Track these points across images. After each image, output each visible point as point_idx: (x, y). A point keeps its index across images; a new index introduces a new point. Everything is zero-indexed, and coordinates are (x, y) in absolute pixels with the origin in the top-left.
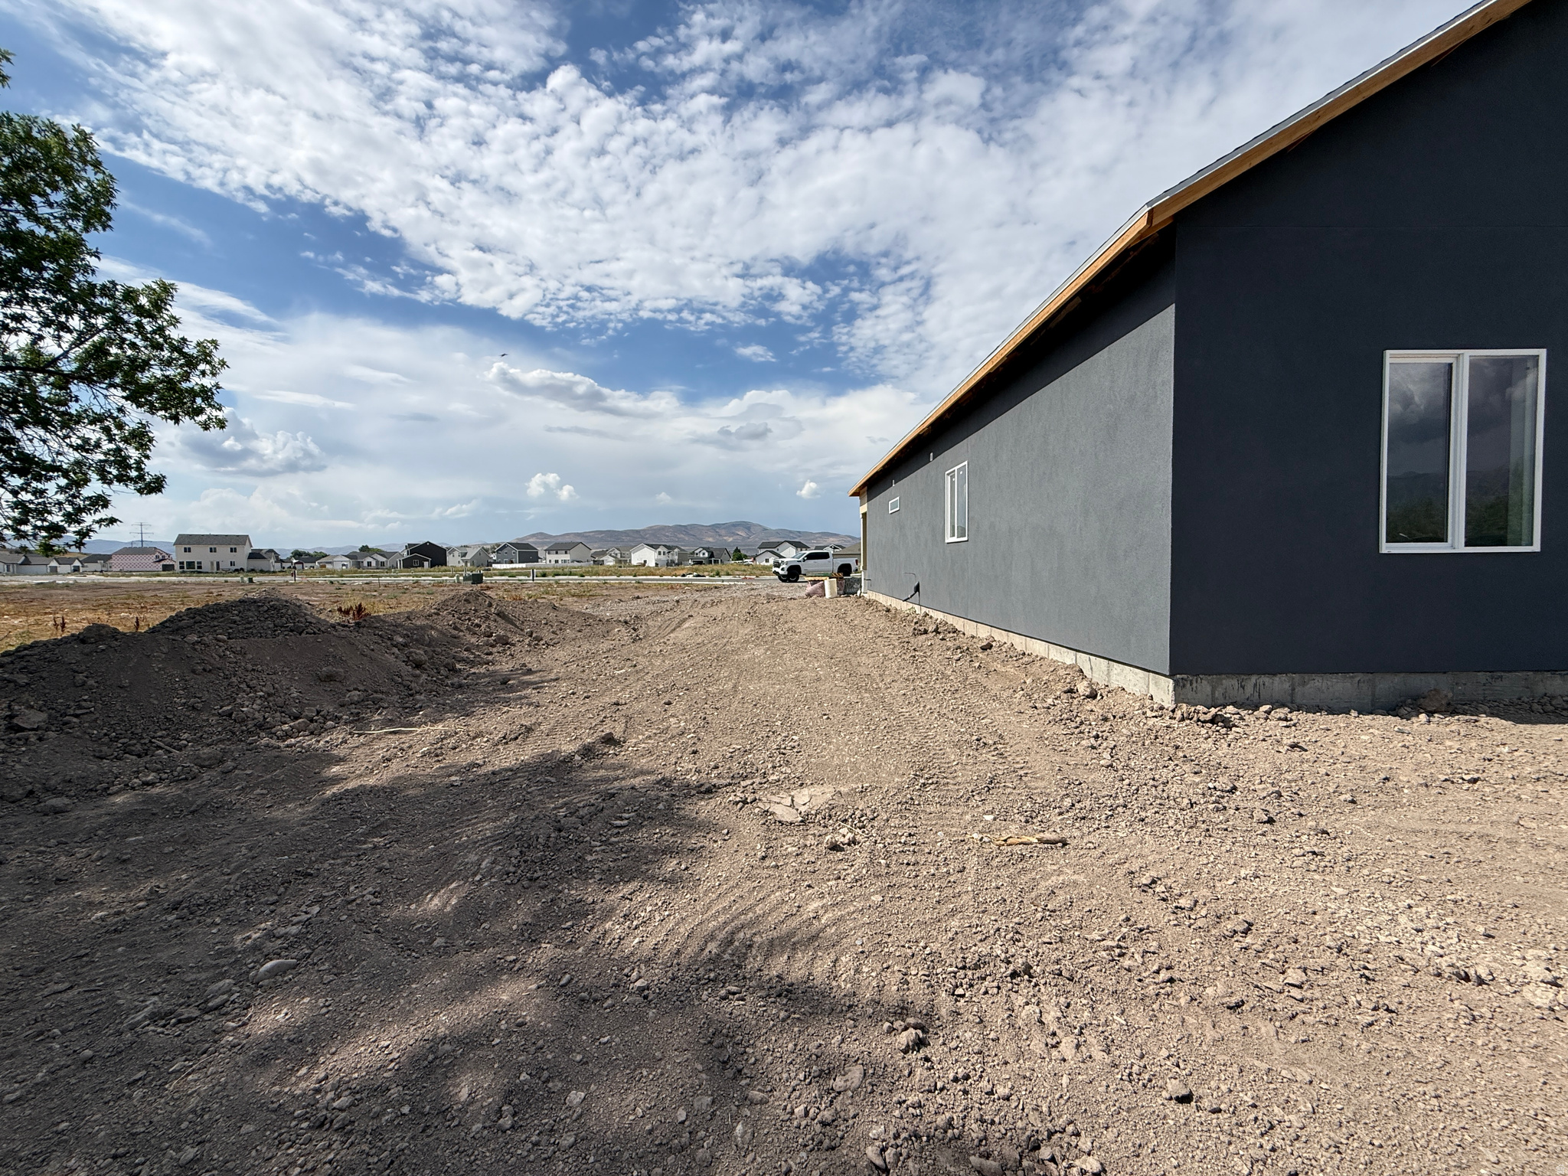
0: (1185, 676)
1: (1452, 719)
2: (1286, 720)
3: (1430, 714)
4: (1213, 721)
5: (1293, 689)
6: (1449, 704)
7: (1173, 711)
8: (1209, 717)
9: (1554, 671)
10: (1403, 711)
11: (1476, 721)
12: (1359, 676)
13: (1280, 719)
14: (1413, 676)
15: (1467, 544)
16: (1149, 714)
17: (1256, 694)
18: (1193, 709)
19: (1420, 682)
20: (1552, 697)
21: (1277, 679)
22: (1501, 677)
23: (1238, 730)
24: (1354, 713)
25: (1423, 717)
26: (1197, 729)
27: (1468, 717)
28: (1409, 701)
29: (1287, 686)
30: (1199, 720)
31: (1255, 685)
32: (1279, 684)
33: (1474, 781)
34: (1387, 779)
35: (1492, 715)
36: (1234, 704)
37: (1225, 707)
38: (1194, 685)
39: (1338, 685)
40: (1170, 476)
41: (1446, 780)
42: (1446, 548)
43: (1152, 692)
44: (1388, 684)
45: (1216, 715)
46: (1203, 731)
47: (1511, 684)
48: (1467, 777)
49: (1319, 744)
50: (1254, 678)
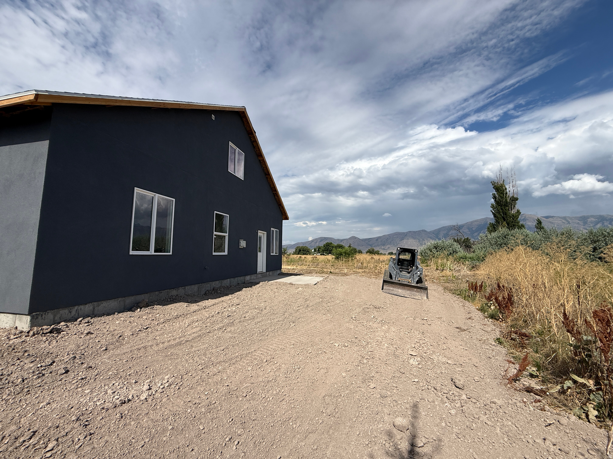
0: (38, 313)
1: (147, 308)
2: (88, 322)
3: (141, 308)
4: (51, 332)
5: (94, 309)
6: (147, 304)
7: (28, 332)
8: (49, 330)
9: (173, 288)
10: (133, 309)
11: (153, 308)
12: (120, 299)
13: (86, 323)
14: (138, 296)
15: (155, 252)
16: (12, 337)
17: (77, 314)
18: (40, 329)
19: (139, 298)
20: (173, 296)
21: (87, 306)
22: (161, 292)
23: (64, 333)
24: (116, 313)
25: (139, 310)
26: (41, 338)
27: (151, 307)
28: (136, 305)
29: (91, 308)
30: (43, 333)
31: (77, 310)
32: (88, 308)
33: (147, 328)
34: (120, 336)
35: (158, 305)
36: (65, 321)
37: (60, 323)
38: (43, 317)
39: (112, 304)
40: (39, 217)
41: (139, 331)
42: (149, 253)
43: (17, 325)
44: (129, 300)
45: (53, 328)
46: (45, 338)
47: (164, 294)
48: (145, 328)
49: (99, 329)
50: (76, 308)
